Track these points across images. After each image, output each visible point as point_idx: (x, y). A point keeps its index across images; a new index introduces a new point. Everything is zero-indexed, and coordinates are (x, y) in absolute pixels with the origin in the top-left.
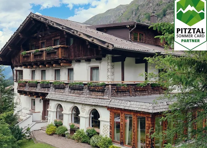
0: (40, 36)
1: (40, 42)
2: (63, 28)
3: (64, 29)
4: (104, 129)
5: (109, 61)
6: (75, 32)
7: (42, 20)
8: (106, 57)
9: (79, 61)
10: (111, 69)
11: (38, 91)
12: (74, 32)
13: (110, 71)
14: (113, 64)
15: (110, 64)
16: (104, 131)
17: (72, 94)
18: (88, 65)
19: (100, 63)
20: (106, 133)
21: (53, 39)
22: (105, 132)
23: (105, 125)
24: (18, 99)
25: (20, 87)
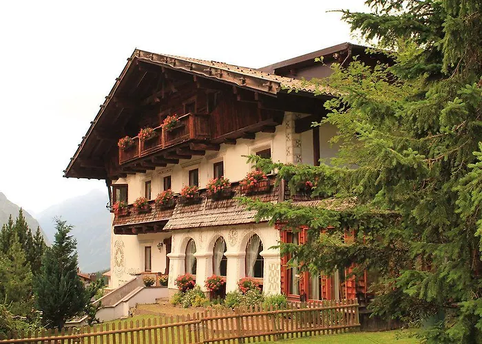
0: (158, 100)
1: (161, 114)
2: (191, 69)
3: (195, 69)
4: (270, 275)
5: (289, 131)
6: (213, 71)
7: (156, 60)
8: (284, 123)
9: (233, 142)
10: (294, 147)
11: (151, 221)
12: (210, 73)
13: (291, 152)
14: (298, 136)
15: (290, 136)
16: (271, 278)
17: (212, 211)
18: (251, 147)
19: (273, 137)
20: (275, 282)
21: (184, 104)
22: (273, 282)
23: (272, 265)
24: (119, 253)
25: (118, 220)
